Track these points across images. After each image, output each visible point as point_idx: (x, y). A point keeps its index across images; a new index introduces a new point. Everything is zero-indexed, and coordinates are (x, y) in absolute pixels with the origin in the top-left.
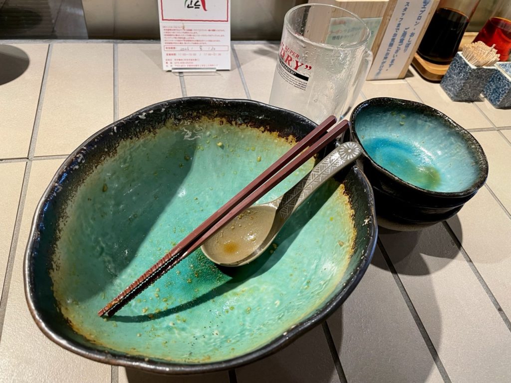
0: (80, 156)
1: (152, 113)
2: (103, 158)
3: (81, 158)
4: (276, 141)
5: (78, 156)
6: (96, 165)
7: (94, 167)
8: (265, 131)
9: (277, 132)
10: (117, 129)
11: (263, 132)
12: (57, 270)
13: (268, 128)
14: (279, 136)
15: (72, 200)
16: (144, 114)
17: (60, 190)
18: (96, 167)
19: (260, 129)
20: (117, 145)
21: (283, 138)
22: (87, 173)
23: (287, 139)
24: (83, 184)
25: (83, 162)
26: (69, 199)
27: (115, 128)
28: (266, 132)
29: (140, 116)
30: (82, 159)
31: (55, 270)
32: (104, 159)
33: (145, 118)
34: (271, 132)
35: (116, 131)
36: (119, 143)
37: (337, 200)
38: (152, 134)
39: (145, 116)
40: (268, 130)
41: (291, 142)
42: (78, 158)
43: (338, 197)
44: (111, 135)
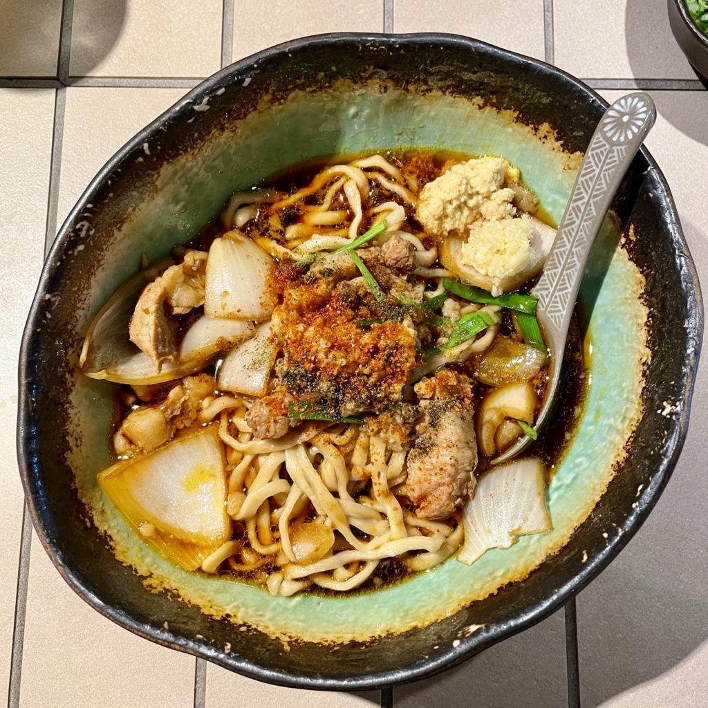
0: (83, 226)
1: (223, 94)
2: (131, 209)
3: (85, 228)
4: (510, 130)
5: (78, 226)
6: (118, 226)
7: (115, 231)
8: (485, 105)
9: (514, 111)
10: (150, 147)
11: (480, 108)
12: (77, 446)
13: (494, 101)
14: (518, 120)
15: (85, 306)
16: (206, 99)
17: (57, 303)
18: (119, 229)
19: (474, 100)
20: (156, 176)
21: (527, 125)
22: (104, 247)
23: (536, 130)
24: (100, 269)
25: (92, 233)
26: (79, 308)
27: (146, 146)
28: (488, 109)
29: (196, 107)
30: (89, 230)
31: (75, 449)
32: (134, 210)
33: (208, 107)
34: (499, 109)
35: (148, 152)
36: (158, 173)
37: (622, 304)
38: (227, 133)
39: (209, 103)
40: (492, 105)
41: (545, 137)
42: (80, 230)
43: (626, 298)
44: (140, 162)
